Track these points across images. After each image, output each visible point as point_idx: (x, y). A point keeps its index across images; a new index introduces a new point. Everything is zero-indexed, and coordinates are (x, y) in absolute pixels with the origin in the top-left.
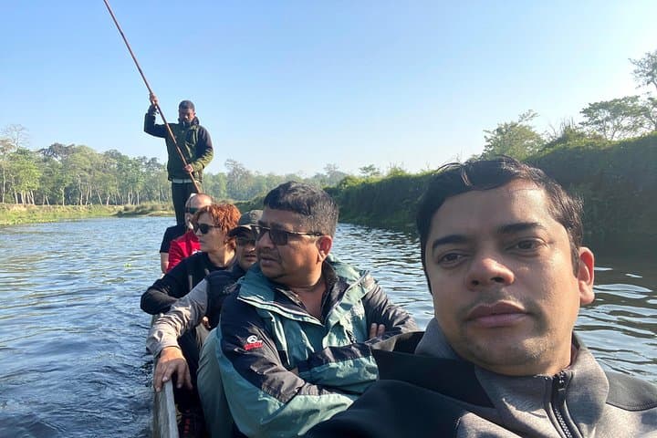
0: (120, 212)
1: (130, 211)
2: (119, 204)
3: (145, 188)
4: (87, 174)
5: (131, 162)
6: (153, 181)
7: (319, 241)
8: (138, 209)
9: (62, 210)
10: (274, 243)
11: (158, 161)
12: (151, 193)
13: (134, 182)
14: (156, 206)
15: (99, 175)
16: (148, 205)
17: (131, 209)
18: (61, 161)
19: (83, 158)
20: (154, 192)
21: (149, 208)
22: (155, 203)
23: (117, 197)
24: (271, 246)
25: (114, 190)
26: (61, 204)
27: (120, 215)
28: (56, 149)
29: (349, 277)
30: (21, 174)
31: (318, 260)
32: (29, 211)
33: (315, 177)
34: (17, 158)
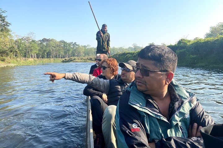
0: (63, 61)
1: (66, 60)
2: (64, 58)
3: (72, 52)
4: (54, 48)
5: (68, 44)
6: (75, 50)
7: (166, 75)
8: (69, 59)
9: (45, 60)
10: (143, 75)
11: (77, 44)
12: (74, 54)
13: (68, 50)
14: (75, 58)
15: (58, 48)
16: (73, 58)
17: (67, 59)
18: (46, 44)
19: (53, 43)
20: (75, 54)
21: (73, 59)
22: (75, 57)
23: (63, 55)
24: (141, 76)
25: (62, 53)
26: (45, 58)
27: (63, 62)
28: (44, 40)
29: (183, 96)
30: (32, 48)
31: (166, 84)
32: (34, 61)
33: (129, 48)
34: (32, 43)
